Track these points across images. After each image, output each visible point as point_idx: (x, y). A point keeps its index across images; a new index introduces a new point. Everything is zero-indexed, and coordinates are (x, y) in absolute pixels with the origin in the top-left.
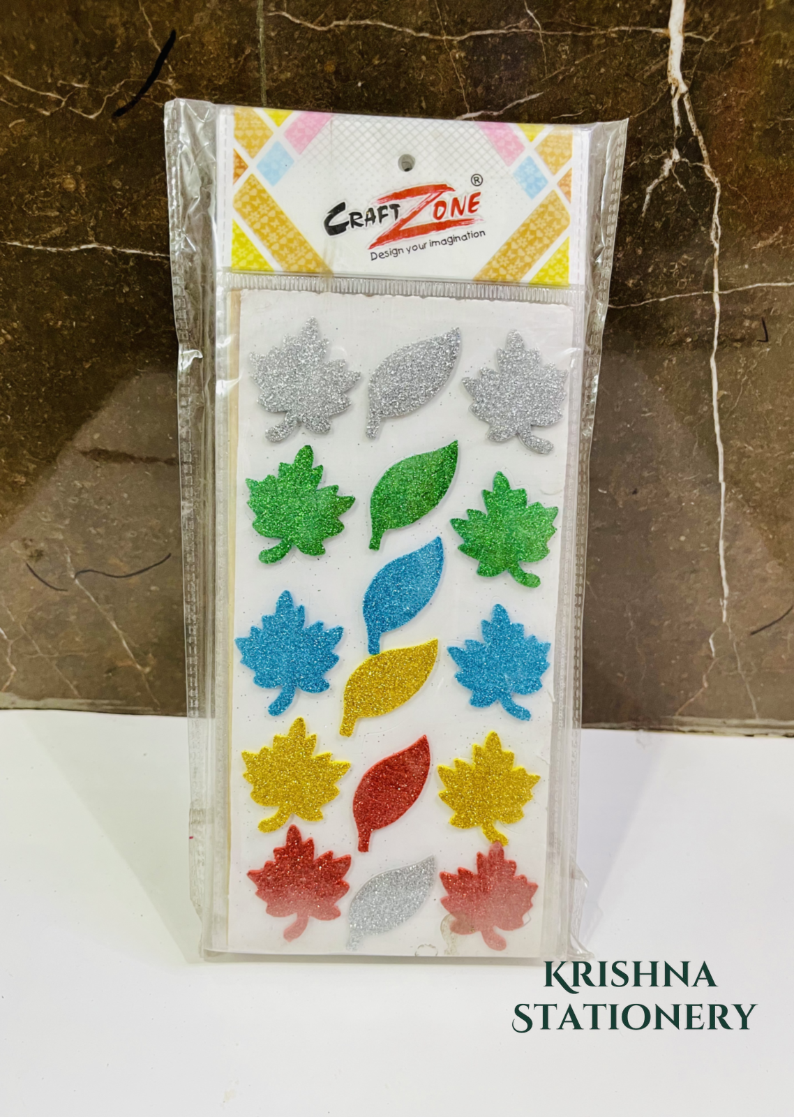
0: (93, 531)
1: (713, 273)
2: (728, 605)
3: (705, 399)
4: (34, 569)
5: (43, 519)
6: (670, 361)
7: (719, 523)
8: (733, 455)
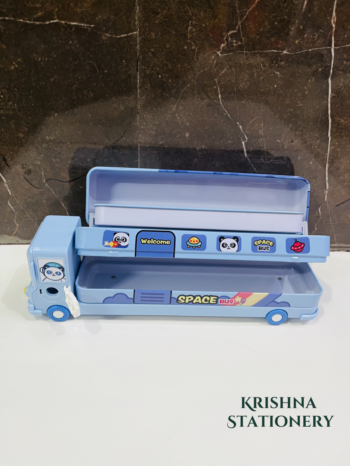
0: (54, 160)
1: (332, 38)
2: (328, 193)
3: (326, 98)
4: (27, 179)
5: (32, 155)
6: (312, 79)
7: (327, 155)
8: (335, 124)
